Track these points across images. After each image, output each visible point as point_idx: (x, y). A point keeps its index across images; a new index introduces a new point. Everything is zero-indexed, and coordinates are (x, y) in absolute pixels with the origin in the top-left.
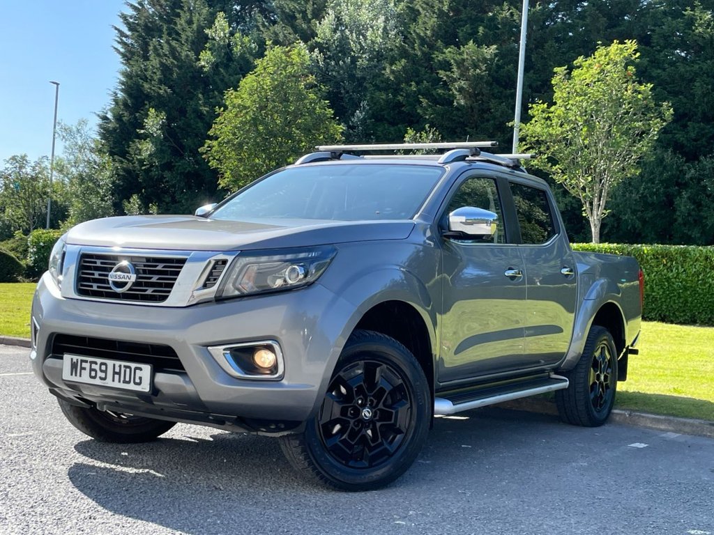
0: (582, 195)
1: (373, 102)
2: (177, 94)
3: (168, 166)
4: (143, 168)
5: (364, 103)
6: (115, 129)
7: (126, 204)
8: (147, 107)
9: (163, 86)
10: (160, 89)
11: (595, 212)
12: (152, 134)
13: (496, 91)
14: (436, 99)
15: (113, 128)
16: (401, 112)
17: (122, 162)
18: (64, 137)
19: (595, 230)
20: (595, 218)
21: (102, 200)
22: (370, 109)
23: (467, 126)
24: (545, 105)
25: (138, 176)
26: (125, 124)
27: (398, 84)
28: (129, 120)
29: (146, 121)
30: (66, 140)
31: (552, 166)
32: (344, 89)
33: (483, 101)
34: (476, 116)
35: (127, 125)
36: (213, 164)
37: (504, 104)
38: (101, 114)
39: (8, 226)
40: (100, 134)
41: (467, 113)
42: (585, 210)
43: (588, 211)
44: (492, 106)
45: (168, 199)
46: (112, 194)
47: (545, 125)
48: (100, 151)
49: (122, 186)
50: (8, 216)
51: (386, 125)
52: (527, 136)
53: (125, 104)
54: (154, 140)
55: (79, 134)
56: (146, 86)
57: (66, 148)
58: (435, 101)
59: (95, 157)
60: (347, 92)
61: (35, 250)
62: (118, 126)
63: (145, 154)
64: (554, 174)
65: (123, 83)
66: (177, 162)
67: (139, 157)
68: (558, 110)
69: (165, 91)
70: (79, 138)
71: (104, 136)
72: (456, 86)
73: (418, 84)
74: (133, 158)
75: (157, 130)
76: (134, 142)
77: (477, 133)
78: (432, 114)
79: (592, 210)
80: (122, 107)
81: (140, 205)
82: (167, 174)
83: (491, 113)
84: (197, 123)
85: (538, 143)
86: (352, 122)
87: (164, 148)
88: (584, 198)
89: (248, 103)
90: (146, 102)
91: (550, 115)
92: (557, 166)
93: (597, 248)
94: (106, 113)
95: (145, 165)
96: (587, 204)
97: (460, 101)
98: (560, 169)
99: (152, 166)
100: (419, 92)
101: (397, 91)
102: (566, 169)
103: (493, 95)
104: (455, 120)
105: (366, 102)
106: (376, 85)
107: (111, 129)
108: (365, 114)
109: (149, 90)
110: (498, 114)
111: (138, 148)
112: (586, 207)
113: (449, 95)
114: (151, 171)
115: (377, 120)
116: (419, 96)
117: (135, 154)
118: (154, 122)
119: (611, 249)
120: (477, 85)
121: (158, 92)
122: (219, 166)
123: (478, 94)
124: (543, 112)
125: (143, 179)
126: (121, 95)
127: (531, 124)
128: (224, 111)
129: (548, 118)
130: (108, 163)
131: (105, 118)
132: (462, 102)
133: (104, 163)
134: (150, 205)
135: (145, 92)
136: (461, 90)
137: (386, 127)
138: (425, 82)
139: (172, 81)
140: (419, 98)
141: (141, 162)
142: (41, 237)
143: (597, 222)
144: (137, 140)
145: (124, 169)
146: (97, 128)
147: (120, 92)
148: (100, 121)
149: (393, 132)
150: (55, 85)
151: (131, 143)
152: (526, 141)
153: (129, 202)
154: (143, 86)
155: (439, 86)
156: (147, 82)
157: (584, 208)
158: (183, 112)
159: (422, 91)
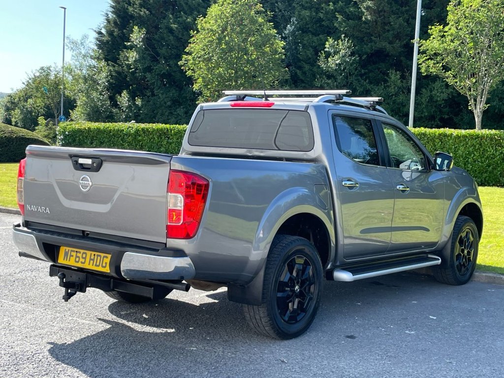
0: (468, 93)
1: (300, 18)
2: (154, 15)
3: (148, 69)
4: (131, 71)
5: (293, 19)
6: (108, 42)
7: (119, 97)
8: (131, 25)
9: (143, 9)
10: (141, 11)
11: (478, 107)
12: (136, 45)
13: (394, 9)
14: (348, 15)
15: (107, 41)
16: (321, 26)
17: (114, 66)
18: (72, 48)
19: (478, 119)
20: (478, 111)
21: (101, 94)
22: (298, 24)
23: (372, 35)
24: (442, 27)
25: (126, 76)
26: (116, 37)
27: (319, 4)
28: (118, 35)
29: (131, 35)
30: (73, 51)
31: (445, 72)
32: (278, 8)
33: (384, 16)
34: (379, 28)
35: (117, 39)
36: (189, 73)
37: (401, 18)
38: (97, 30)
39: (30, 112)
40: (97, 45)
41: (372, 25)
42: (470, 105)
43: (473, 106)
44: (391, 20)
45: (149, 94)
46: (108, 90)
47: (440, 42)
48: (98, 59)
49: (114, 84)
50: (30, 104)
51: (310, 36)
52: (428, 50)
53: (115, 23)
54: (138, 50)
55: (83, 46)
56: (131, 9)
57: (73, 56)
58: (348, 17)
59: (94, 62)
60: (280, 11)
61: (62, 137)
62: (110, 39)
63: (131, 60)
64: (447, 78)
65: (113, 7)
66: (155, 66)
67: (127, 62)
68: (451, 29)
69: (144, 12)
70: (82, 49)
71: (99, 47)
72: (365, 6)
73: (334, 4)
74: (122, 63)
75: (140, 42)
76: (123, 51)
77: (381, 41)
78: (346, 27)
79: (475, 105)
80: (113, 25)
81: (128, 98)
82: (148, 75)
83: (391, 25)
84: (169, 36)
85: (436, 54)
86: (285, 34)
87: (145, 56)
88: (470, 95)
89: (215, 28)
90: (131, 21)
91: (445, 34)
92: (450, 72)
93: (481, 134)
94: (101, 29)
95: (132, 68)
96: (472, 100)
97: (367, 16)
98: (452, 74)
99: (136, 69)
100: (336, 10)
101: (318, 10)
102: (456, 75)
103: (392, 11)
104: (363, 31)
105: (295, 19)
106: (302, 5)
107: (105, 41)
108: (294, 28)
109: (132, 12)
110: (397, 26)
111: (126, 56)
112: (472, 102)
113: (359, 12)
114: (136, 73)
115: (303, 32)
116: (336, 13)
117: (124, 61)
118: (137, 36)
119: (491, 135)
120: (380, 4)
121: (139, 14)
122: (193, 74)
123: (381, 11)
124: (440, 32)
125: (129, 79)
126: (111, 15)
127: (430, 40)
128: (197, 33)
129: (443, 36)
130: (104, 67)
131: (100, 33)
132: (369, 17)
133: (101, 67)
134: (136, 98)
135: (130, 13)
136: (368, 8)
137: (311, 38)
138: (340, 2)
139: (149, 5)
140: (335, 15)
141: (129, 66)
142: (66, 128)
143: (480, 114)
144: (125, 50)
145: (116, 72)
146: (94, 41)
147: (110, 13)
148: (96, 35)
149: (316, 41)
150: (63, 9)
151: (120, 52)
152: (426, 53)
153: (121, 96)
154: (128, 9)
155: (350, 5)
156: (130, 5)
157: (470, 104)
158: (157, 28)
159: (338, 10)
